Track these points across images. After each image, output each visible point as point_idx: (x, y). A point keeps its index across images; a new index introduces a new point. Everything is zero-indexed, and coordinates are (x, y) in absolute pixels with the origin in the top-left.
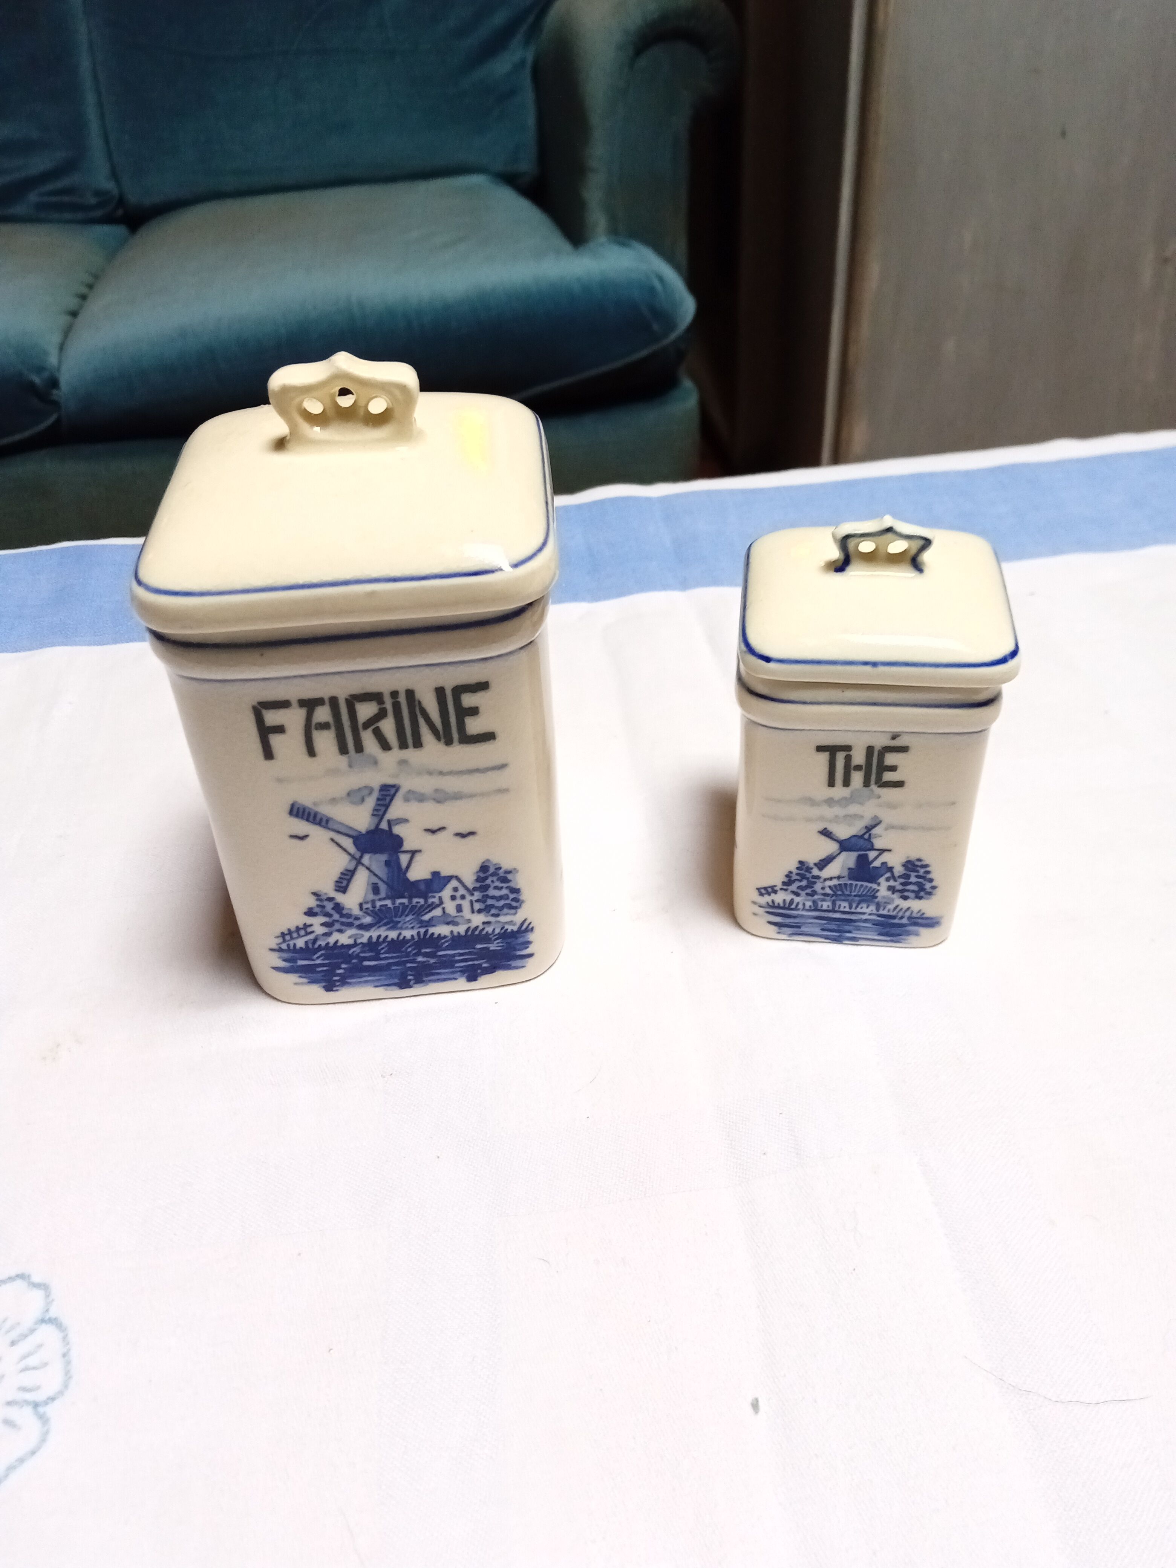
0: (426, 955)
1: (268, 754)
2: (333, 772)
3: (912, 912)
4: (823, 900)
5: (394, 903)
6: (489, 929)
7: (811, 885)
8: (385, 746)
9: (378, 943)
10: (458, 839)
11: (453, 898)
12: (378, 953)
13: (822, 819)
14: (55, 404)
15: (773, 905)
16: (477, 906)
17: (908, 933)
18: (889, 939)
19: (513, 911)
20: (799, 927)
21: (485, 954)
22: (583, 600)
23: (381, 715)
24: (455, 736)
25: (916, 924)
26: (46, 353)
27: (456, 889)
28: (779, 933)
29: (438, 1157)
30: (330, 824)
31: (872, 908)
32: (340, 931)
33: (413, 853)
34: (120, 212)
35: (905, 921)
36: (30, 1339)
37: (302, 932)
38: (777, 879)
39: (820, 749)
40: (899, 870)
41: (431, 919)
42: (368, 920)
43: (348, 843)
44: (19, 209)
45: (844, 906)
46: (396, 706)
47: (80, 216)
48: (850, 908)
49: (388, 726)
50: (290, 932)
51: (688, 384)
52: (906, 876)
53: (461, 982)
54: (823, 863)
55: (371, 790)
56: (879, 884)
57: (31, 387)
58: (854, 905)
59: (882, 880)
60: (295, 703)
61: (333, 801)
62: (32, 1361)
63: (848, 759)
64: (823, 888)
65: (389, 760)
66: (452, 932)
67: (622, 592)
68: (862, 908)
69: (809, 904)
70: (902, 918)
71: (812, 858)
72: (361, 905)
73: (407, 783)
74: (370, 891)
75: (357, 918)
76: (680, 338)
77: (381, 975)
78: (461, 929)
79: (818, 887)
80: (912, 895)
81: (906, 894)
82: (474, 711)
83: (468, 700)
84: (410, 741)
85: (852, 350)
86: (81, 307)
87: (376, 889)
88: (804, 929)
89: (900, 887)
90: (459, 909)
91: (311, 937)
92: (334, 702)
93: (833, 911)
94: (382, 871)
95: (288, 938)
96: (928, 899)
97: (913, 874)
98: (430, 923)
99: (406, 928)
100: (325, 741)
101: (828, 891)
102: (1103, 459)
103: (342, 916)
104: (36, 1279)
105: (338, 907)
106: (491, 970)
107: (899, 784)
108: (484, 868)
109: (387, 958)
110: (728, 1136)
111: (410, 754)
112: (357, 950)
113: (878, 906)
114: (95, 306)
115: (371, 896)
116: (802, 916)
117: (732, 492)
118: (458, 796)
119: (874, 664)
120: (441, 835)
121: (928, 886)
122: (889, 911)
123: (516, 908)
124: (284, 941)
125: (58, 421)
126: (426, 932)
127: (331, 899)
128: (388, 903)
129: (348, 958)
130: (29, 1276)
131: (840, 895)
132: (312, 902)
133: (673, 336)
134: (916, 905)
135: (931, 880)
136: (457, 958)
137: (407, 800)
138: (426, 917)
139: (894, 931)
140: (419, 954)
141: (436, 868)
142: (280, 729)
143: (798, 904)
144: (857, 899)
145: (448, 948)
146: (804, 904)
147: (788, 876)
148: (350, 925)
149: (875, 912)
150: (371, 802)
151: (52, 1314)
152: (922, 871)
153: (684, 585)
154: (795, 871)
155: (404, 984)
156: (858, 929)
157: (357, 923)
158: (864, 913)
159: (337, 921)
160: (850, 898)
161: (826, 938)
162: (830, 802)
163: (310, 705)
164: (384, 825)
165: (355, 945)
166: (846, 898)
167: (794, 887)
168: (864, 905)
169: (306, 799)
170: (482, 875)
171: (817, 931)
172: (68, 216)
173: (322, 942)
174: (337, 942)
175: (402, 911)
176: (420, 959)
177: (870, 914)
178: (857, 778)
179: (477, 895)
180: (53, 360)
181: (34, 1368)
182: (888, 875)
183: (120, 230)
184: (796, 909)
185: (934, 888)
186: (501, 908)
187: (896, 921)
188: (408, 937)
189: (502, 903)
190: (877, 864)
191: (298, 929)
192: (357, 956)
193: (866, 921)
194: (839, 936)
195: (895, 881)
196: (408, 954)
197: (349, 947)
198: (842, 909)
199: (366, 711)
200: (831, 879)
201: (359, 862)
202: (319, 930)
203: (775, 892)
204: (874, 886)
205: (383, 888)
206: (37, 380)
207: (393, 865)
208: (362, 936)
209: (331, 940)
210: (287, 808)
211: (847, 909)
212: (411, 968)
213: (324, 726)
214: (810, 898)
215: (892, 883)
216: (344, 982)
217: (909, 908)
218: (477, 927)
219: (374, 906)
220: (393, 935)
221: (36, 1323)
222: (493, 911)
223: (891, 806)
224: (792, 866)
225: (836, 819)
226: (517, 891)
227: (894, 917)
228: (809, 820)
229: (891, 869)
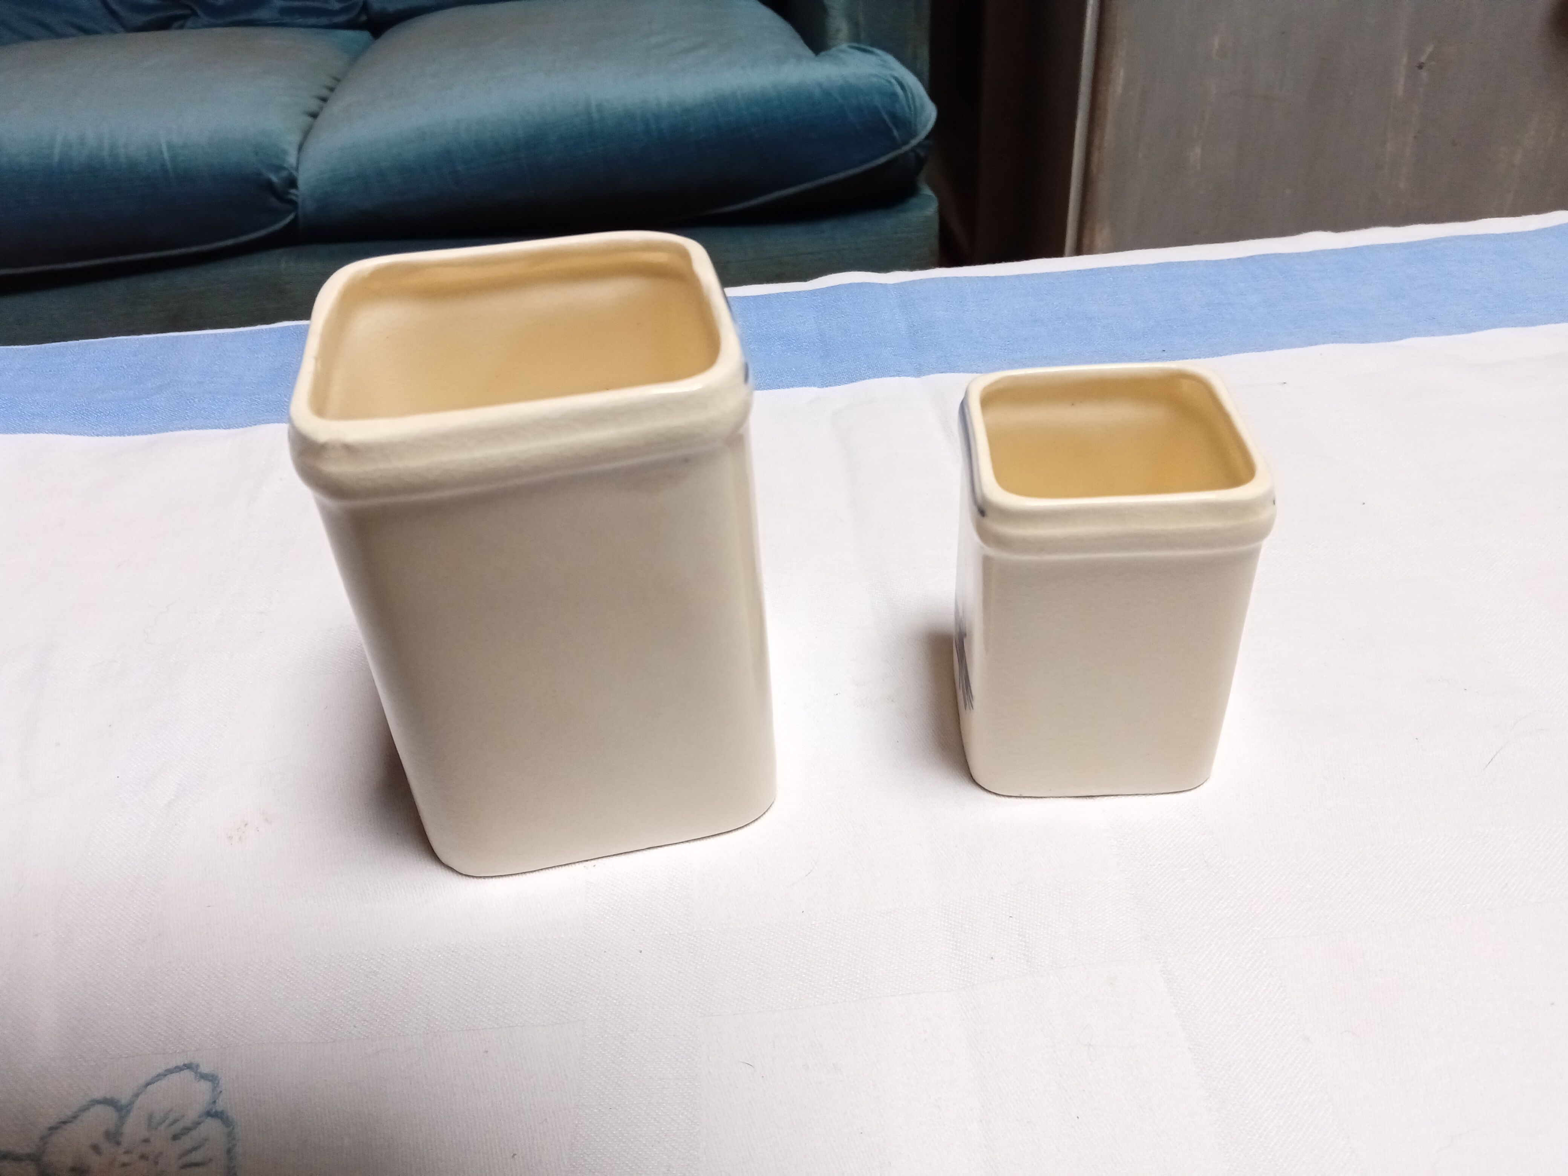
14: (294, 203)
22: (814, 385)
26: (285, 152)
29: (641, 952)
34: (364, 18)
36: (194, 1133)
44: (263, 14)
47: (324, 20)
51: (927, 191)
57: (269, 186)
62: (195, 1157)
67: (853, 378)
76: (919, 145)
85: (1095, 159)
86: (321, 108)
102: (1358, 251)
104: (204, 1069)
110: (953, 937)
114: (335, 107)
117: (970, 279)
125: (294, 221)
130: (198, 1066)
133: (914, 142)
151: (220, 1106)
153: (919, 371)
172: (312, 21)
180: (292, 160)
181: (197, 1165)
183: (364, 36)
206: (274, 178)
221: (200, 1117)
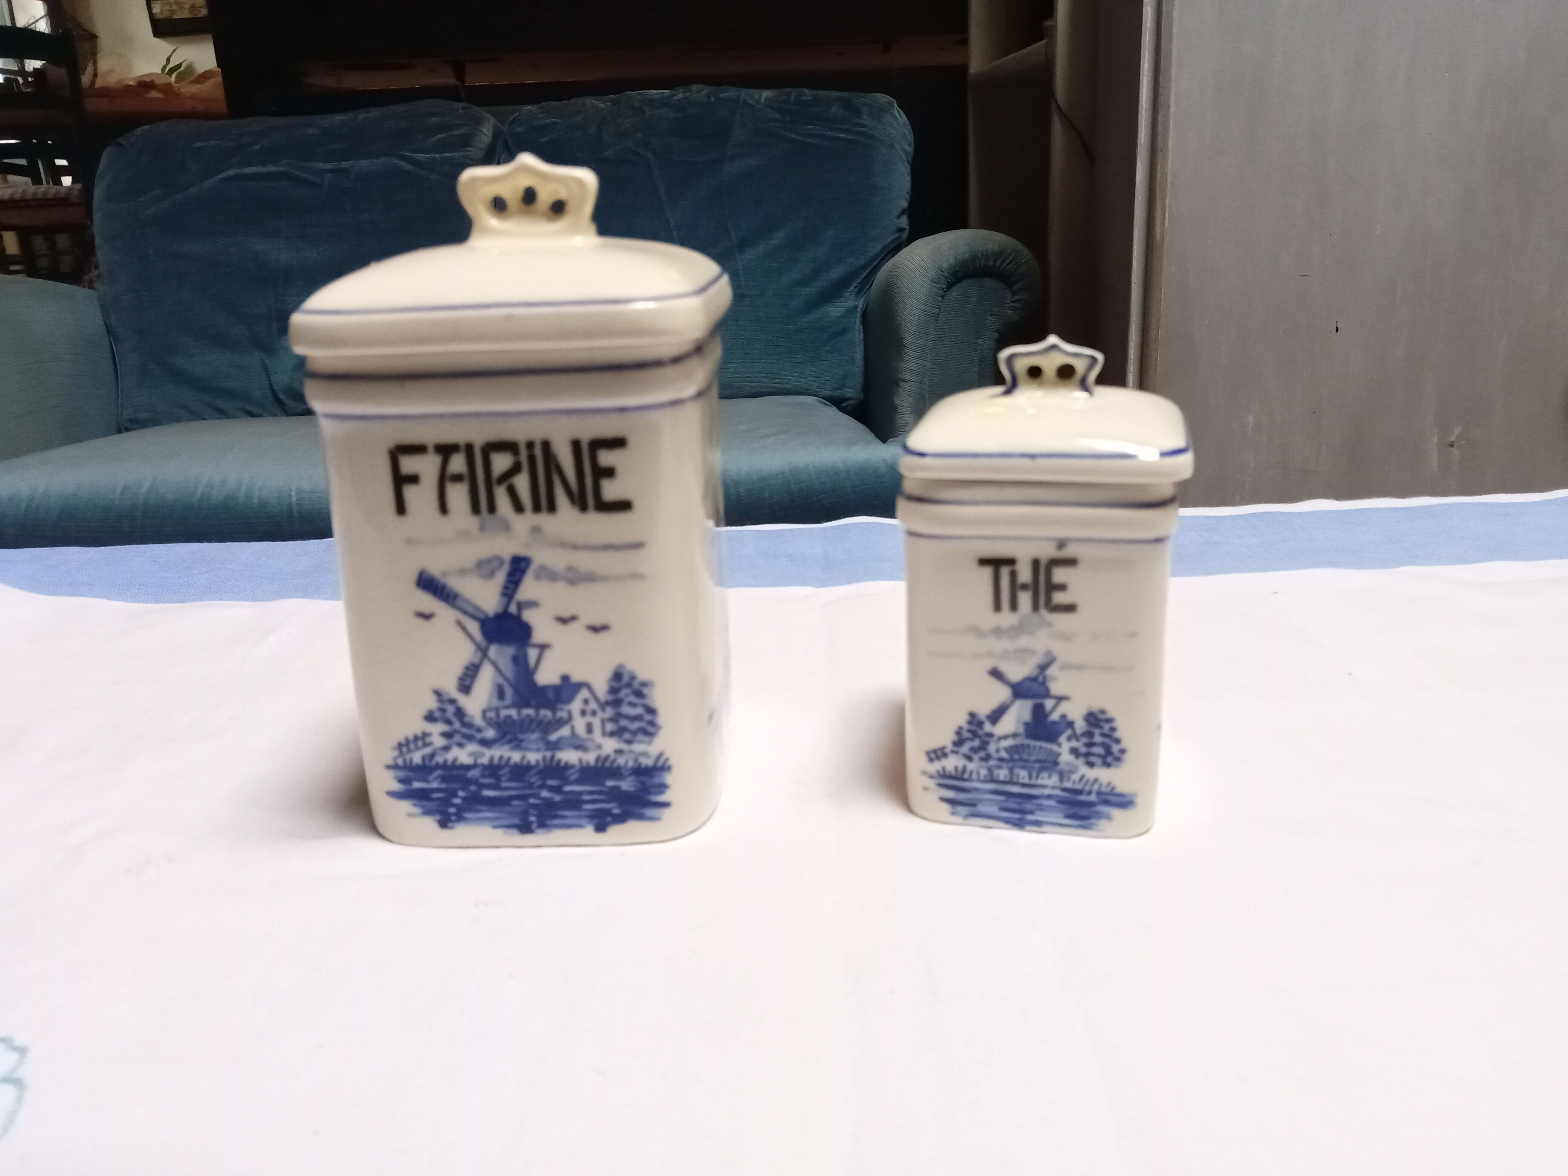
0: (552, 789)
1: (401, 508)
2: (464, 535)
3: (1101, 785)
4: (999, 767)
5: (519, 713)
6: (621, 761)
7: (984, 746)
8: (519, 508)
9: (499, 767)
10: (590, 635)
11: (583, 713)
12: (498, 778)
13: (990, 654)
15: (943, 775)
16: (610, 727)
17: (1099, 816)
18: (1076, 823)
19: (646, 739)
20: (974, 805)
21: (616, 795)
23: (516, 469)
24: (591, 501)
25: (1107, 803)
27: (586, 702)
28: (953, 814)
30: (459, 602)
31: (1054, 780)
32: (460, 745)
33: (543, 647)
35: (1093, 798)
37: (420, 743)
38: (946, 739)
39: (984, 562)
40: (1080, 725)
41: (559, 740)
42: (490, 733)
43: (474, 627)
45: (1022, 775)
46: (532, 459)
48: (1030, 777)
49: (522, 482)
50: (408, 742)
52: (1089, 734)
53: (588, 832)
54: (996, 715)
55: (500, 561)
56: (1060, 745)
58: (1034, 775)
59: (1063, 739)
60: (431, 449)
61: (462, 572)
63: (1013, 575)
64: (998, 751)
65: (523, 523)
66: (580, 760)
68: (1043, 778)
69: (984, 772)
70: (1089, 793)
71: (984, 709)
72: (484, 712)
73: (541, 556)
74: (495, 695)
75: (479, 730)
77: (500, 812)
78: (590, 758)
79: (992, 748)
80: (1097, 761)
81: (1092, 759)
82: (610, 472)
83: (606, 458)
84: (544, 503)
87: (501, 693)
88: (981, 808)
89: (1083, 750)
90: (589, 728)
91: (428, 751)
92: (469, 449)
93: (1011, 782)
94: (508, 668)
95: (404, 749)
96: (1117, 767)
97: (1097, 732)
98: (555, 746)
99: (531, 750)
100: (458, 495)
101: (1004, 754)
103: (464, 724)
105: (460, 713)
106: (621, 819)
107: (1070, 608)
108: (617, 676)
109: (509, 788)
111: (544, 520)
112: (474, 773)
113: (1062, 776)
115: (496, 702)
116: (977, 790)
118: (590, 578)
119: (1033, 456)
120: (573, 627)
121: (1115, 748)
122: (1074, 782)
123: (651, 735)
124: (401, 753)
126: (553, 757)
127: (452, 701)
128: (513, 712)
129: (466, 783)
131: (1017, 760)
132: (432, 703)
134: (1104, 775)
135: (1118, 741)
136: (586, 797)
137: (538, 577)
138: (553, 737)
139: (1084, 812)
140: (543, 786)
141: (566, 670)
142: (414, 479)
143: (971, 772)
144: (1037, 765)
145: (578, 782)
146: (978, 773)
147: (958, 733)
148: (470, 738)
149: (1058, 784)
150: (501, 577)
152: (1106, 727)
154: (966, 726)
155: (525, 828)
156: (1041, 808)
157: (479, 736)
158: (1044, 787)
159: (458, 732)
160: (1029, 765)
161: (1007, 821)
162: (998, 632)
163: (446, 451)
164: (513, 609)
165: (474, 766)
166: (1024, 763)
167: (965, 749)
168: (1045, 775)
169: (435, 569)
170: (615, 685)
171: (994, 810)
173: (439, 759)
174: (455, 760)
175: (527, 725)
176: (545, 794)
177: (1054, 788)
178: (1025, 599)
179: (609, 712)
182: (1069, 732)
184: (969, 780)
185: (1123, 751)
186: (635, 733)
187: (1083, 798)
188: (533, 762)
189: (635, 726)
190: (1055, 717)
191: (416, 738)
192: (476, 782)
193: (1049, 797)
194: (1020, 819)
195: (1077, 739)
196: (530, 786)
197: (468, 768)
198: (1021, 780)
199: (501, 462)
200: (1005, 737)
201: (484, 654)
202: (438, 741)
203: (945, 755)
204: (1054, 747)
205: (509, 691)
207: (520, 661)
208: (483, 754)
209: (450, 756)
210: (414, 576)
211: (1026, 781)
212: (534, 806)
213: (457, 478)
214: (984, 764)
215: (1074, 744)
216: (460, 817)
217: (1096, 780)
218: (607, 757)
219: (498, 715)
220: (516, 757)
222: (627, 736)
223: (1067, 638)
224: (962, 720)
225: (1006, 655)
226: (651, 711)
227: (1079, 792)
228: (977, 656)
229: (1071, 724)
